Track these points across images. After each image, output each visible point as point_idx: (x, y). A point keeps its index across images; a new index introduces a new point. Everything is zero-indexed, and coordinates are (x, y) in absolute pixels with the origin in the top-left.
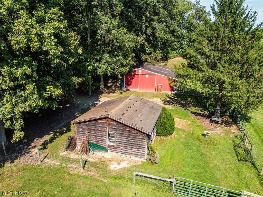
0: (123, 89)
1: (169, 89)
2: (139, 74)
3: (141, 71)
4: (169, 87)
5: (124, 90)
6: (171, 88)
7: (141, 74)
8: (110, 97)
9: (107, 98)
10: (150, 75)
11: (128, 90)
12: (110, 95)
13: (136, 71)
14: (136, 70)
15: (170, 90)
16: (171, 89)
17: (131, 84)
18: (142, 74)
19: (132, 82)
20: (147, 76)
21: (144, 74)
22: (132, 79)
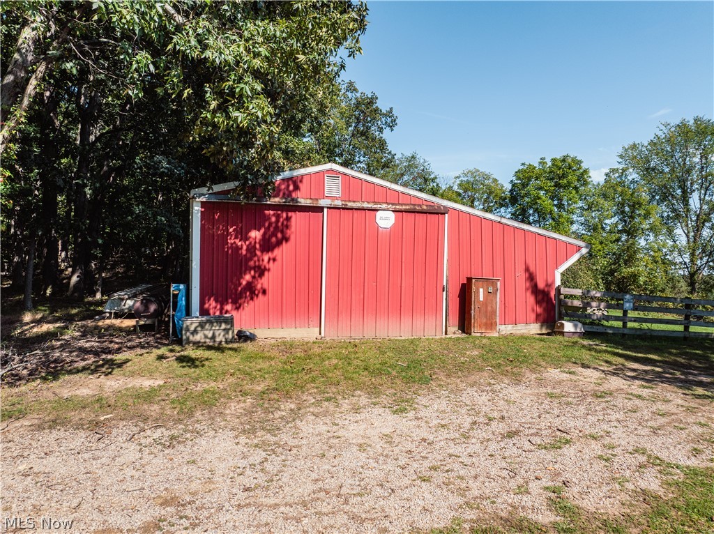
0: (195, 332)
1: (529, 308)
2: (322, 203)
3: (338, 181)
4: (531, 299)
5: (198, 337)
6: (538, 302)
7: (339, 203)
8: (75, 416)
9: (40, 428)
10: (409, 211)
11: (243, 337)
12: (66, 393)
13: (297, 188)
14: (302, 176)
15: (533, 316)
16: (539, 310)
17: (251, 291)
18: (350, 204)
19: (261, 271)
20: (386, 219)
21: (366, 205)
22: (267, 246)
